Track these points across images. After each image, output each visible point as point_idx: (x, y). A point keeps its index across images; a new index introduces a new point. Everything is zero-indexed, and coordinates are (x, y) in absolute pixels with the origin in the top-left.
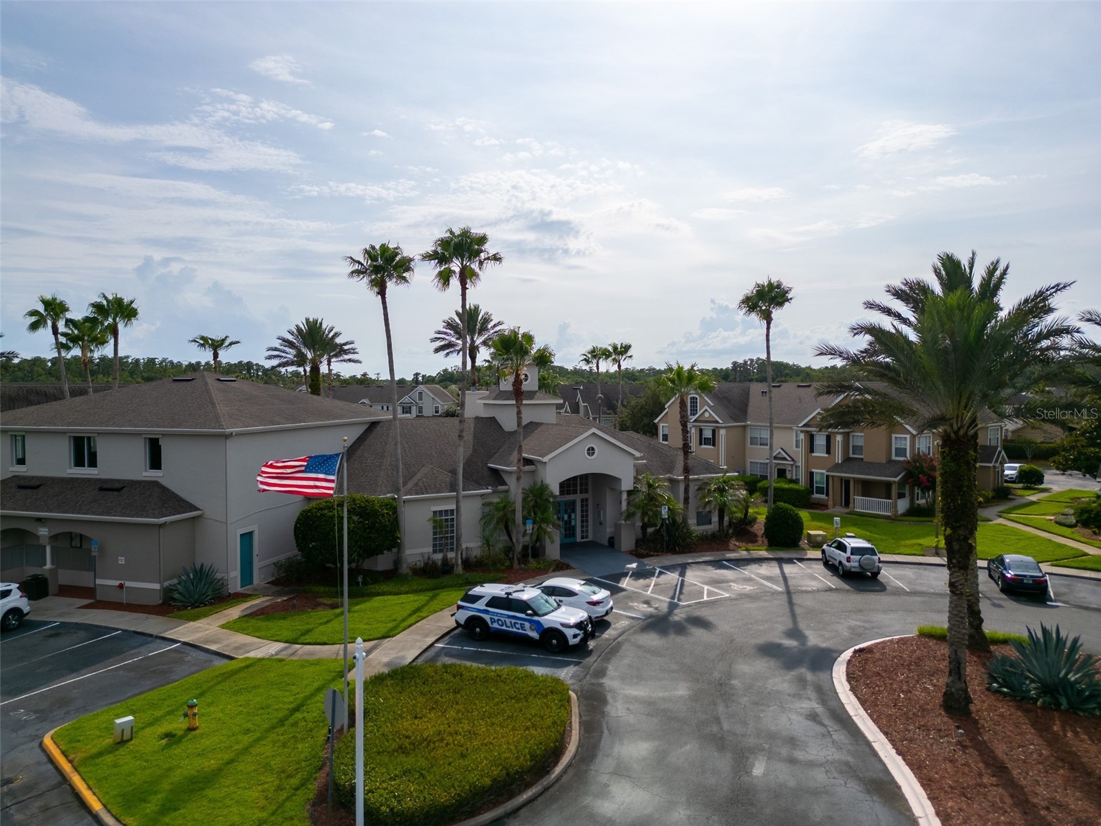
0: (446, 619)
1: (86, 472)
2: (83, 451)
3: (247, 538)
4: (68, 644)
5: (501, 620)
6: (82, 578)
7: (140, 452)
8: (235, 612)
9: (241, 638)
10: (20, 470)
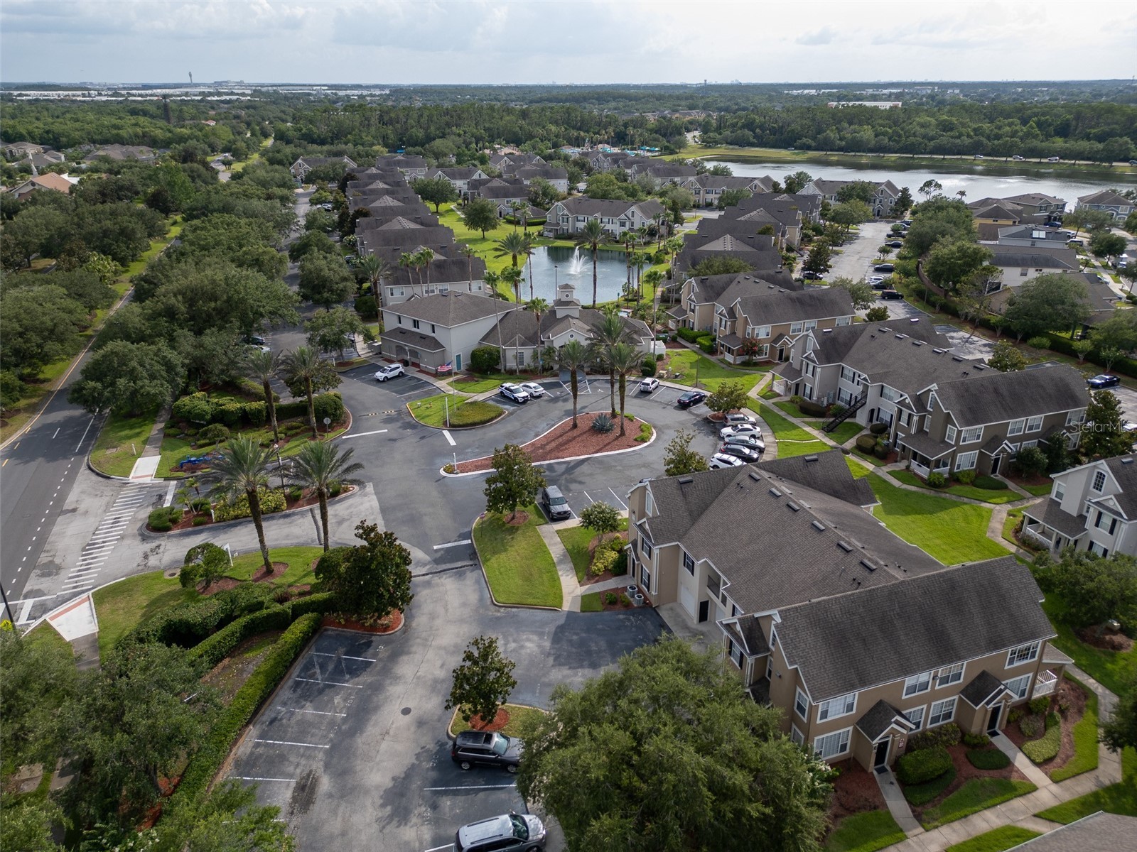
0: (497, 391)
1: (416, 330)
2: (416, 324)
3: (458, 357)
4: (413, 383)
5: (507, 393)
6: (416, 361)
7: (430, 329)
8: (451, 379)
9: (450, 388)
10: (400, 325)
